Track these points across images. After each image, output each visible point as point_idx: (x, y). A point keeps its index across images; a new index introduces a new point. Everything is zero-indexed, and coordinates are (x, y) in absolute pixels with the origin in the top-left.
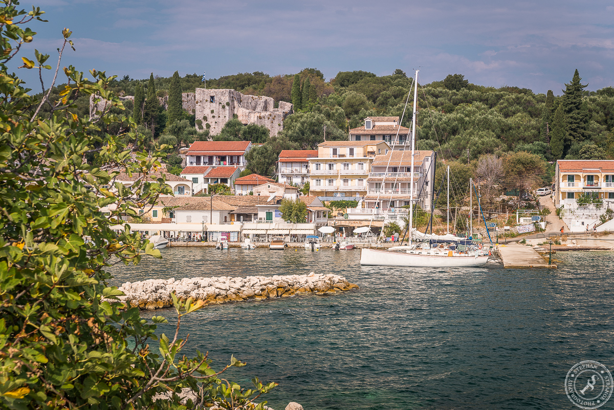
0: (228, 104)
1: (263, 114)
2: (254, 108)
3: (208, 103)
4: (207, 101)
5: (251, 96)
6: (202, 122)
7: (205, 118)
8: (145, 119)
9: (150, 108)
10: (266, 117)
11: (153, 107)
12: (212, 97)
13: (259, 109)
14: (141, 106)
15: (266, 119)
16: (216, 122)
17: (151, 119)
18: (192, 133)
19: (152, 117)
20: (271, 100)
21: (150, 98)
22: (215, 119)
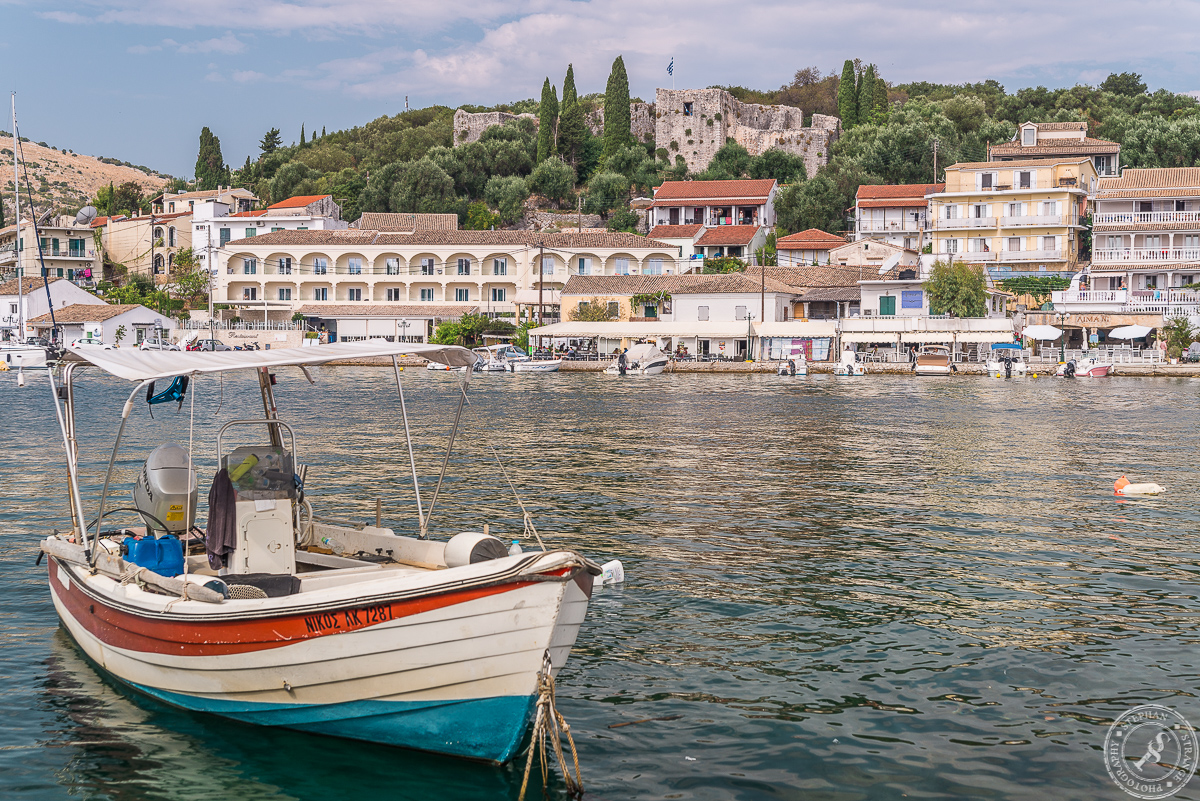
0: (718, 117)
1: (787, 134)
2: (766, 126)
3: (680, 117)
4: (677, 112)
5: (759, 105)
6: (668, 154)
7: (674, 145)
8: (560, 150)
9: (568, 128)
10: (792, 140)
11: (574, 126)
12: (688, 105)
13: (775, 126)
14: (552, 123)
15: (794, 144)
16: (695, 153)
17: (571, 149)
18: (652, 170)
19: (573, 145)
20: (797, 113)
21: (568, 111)
22: (694, 146)
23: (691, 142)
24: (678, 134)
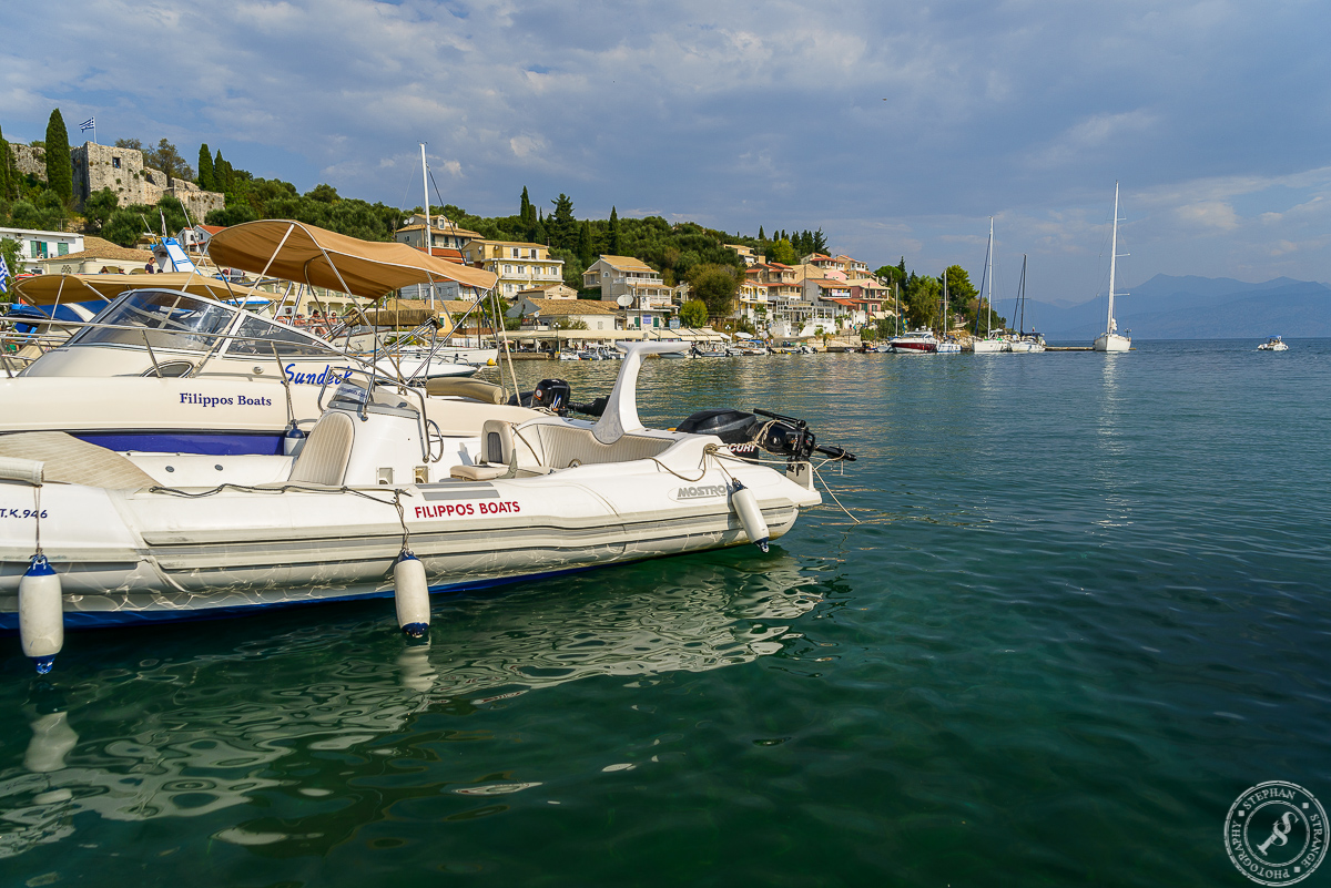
0: (142, 173)
3: (110, 168)
4: (107, 164)
7: (107, 190)
12: (117, 160)
16: (125, 198)
22: (124, 193)
23: (121, 189)
24: (110, 181)
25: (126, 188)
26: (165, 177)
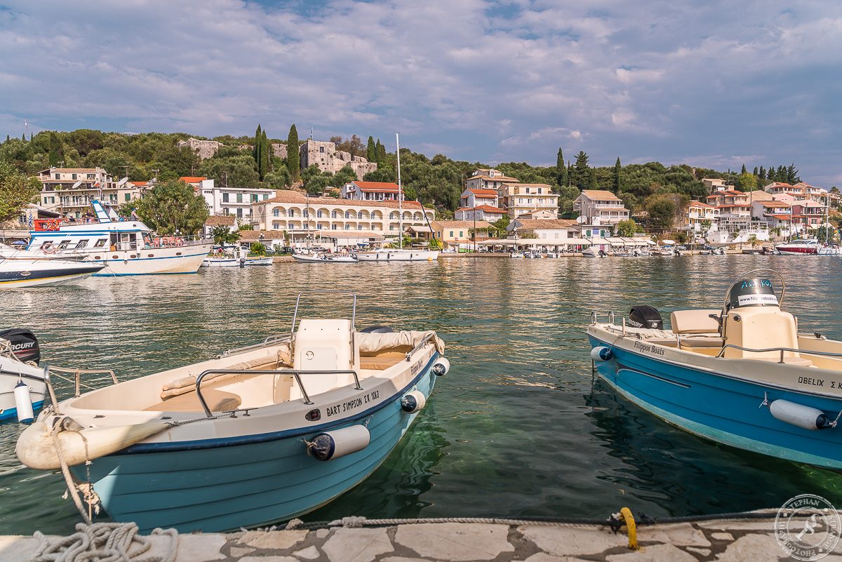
0: (335, 154)
1: (362, 164)
3: (319, 153)
4: (317, 151)
7: (316, 165)
12: (322, 148)
16: (325, 168)
23: (323, 164)
24: (318, 160)
25: (326, 163)
26: (350, 156)
